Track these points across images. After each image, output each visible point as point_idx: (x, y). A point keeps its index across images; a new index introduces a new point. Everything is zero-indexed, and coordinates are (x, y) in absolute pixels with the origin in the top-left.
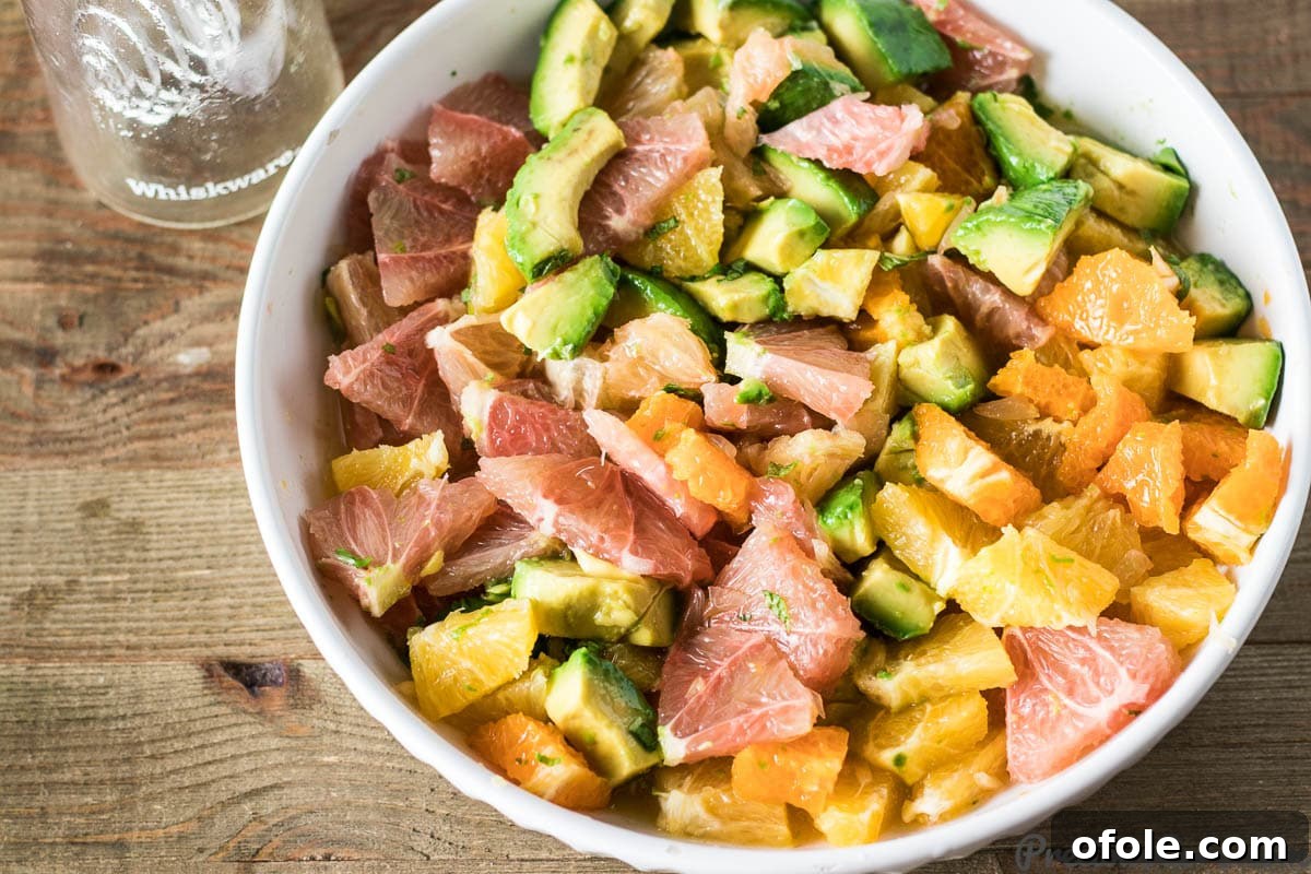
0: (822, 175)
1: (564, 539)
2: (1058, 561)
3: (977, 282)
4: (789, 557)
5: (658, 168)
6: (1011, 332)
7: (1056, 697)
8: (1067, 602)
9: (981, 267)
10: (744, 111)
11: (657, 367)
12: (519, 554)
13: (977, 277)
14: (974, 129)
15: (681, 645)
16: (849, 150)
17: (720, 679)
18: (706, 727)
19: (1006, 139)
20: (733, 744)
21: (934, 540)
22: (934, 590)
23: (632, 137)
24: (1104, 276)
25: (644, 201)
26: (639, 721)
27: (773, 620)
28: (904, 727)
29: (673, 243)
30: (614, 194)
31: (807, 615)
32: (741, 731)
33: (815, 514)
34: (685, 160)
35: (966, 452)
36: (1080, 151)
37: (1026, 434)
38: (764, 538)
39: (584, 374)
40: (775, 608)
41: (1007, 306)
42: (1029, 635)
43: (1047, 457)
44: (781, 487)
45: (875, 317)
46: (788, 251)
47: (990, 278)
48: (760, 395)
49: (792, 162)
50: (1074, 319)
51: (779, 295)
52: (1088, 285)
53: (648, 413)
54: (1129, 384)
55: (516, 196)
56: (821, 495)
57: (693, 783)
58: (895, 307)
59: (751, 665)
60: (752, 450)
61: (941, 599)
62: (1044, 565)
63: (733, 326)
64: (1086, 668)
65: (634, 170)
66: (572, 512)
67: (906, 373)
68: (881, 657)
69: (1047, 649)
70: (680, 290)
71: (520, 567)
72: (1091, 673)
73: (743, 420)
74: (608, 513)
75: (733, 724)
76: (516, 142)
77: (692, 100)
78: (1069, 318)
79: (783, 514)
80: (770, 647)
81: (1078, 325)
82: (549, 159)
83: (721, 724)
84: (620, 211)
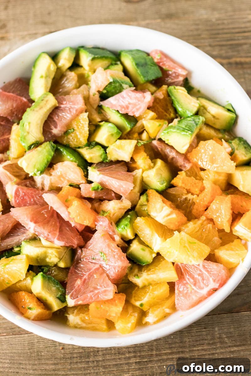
0: (119, 115)
1: (37, 234)
2: (191, 243)
3: (168, 149)
4: (107, 241)
5: (68, 113)
6: (179, 164)
7: (191, 286)
8: (194, 257)
9: (169, 144)
10: (95, 94)
11: (67, 178)
12: (23, 239)
13: (168, 147)
14: (168, 98)
15: (74, 266)
16: (127, 107)
17: (85, 279)
18: (81, 296)
19: (178, 102)
20: (88, 302)
21: (152, 235)
22: (153, 250)
23: (60, 102)
24: (208, 148)
25: (63, 124)
26: (60, 293)
27: (102, 260)
28: (143, 294)
29: (73, 137)
30: (54, 121)
31: (112, 259)
32: (91, 298)
33: (115, 227)
34: (76, 110)
35: (163, 207)
36: (201, 105)
37: (183, 199)
38: (99, 235)
39: (44, 179)
40: (102, 257)
41: (177, 157)
42: (182, 264)
43: (189, 206)
44: (104, 219)
45: (136, 161)
46: (108, 140)
47: (172, 147)
48: (98, 188)
49: (110, 110)
50: (198, 161)
51: (105, 154)
52: (203, 151)
53: (64, 193)
54: (215, 183)
55: (23, 123)
56: (117, 220)
57: (77, 312)
58: (142, 158)
59: (95, 275)
60: (96, 205)
61: (154, 253)
62: (187, 245)
63: (91, 164)
64: (200, 277)
65: (61, 113)
66: (39, 226)
67: (145, 179)
68: (136, 271)
69: (188, 269)
70: (75, 151)
71: (23, 243)
72: (201, 279)
73: (93, 196)
74: (51, 225)
75: (89, 295)
76: (25, 103)
77: (79, 89)
78: (197, 161)
79: (105, 227)
80: (101, 269)
81: (200, 163)
82: (34, 110)
83: (86, 295)
84: (56, 127)
